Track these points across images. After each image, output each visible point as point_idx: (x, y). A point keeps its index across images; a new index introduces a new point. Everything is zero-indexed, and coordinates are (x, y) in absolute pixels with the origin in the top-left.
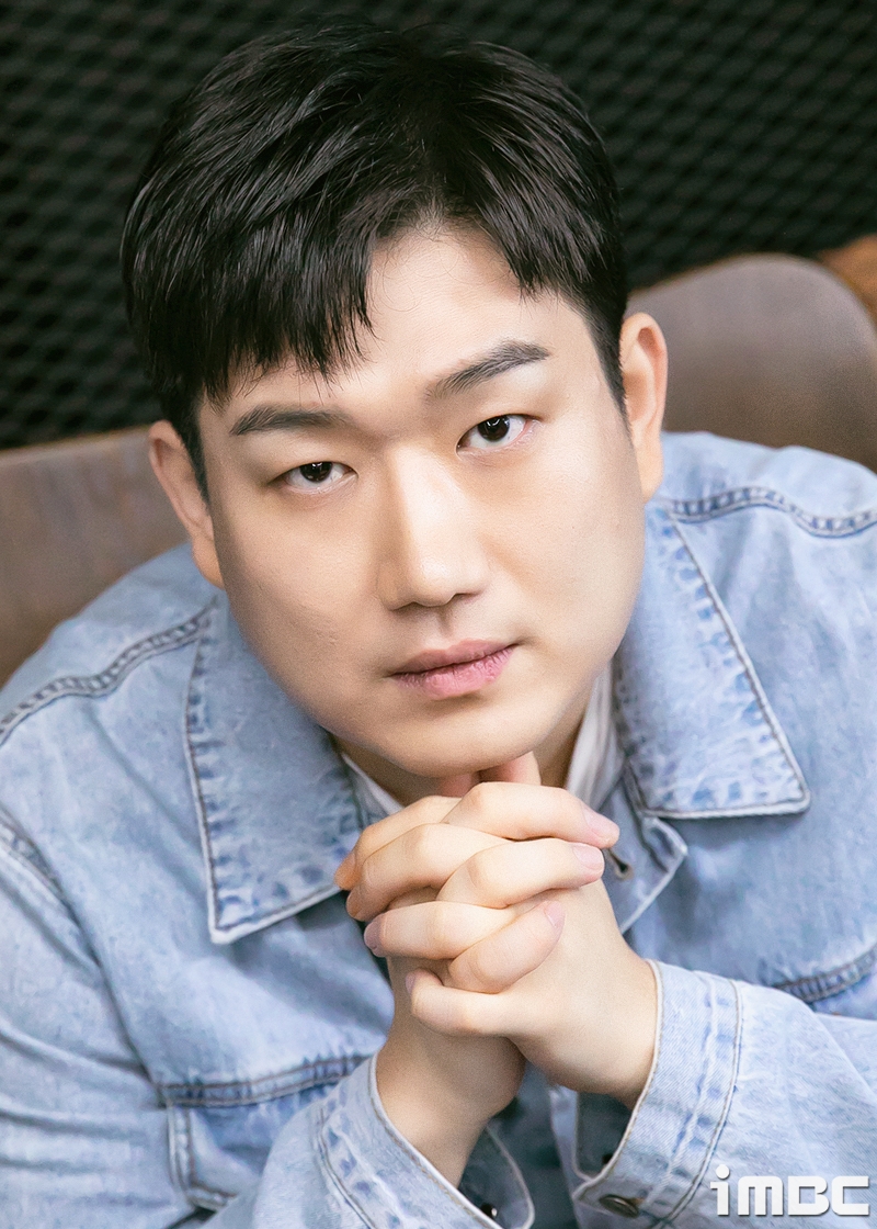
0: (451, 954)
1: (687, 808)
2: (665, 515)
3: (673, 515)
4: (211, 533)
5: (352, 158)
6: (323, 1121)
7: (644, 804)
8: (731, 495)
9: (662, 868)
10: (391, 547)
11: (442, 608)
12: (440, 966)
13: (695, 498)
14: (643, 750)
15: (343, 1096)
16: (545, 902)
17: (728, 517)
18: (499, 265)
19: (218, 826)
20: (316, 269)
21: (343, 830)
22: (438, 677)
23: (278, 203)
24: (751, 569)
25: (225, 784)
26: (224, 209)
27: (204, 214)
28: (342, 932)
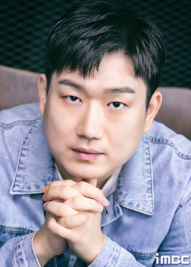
0: (61, 216)
1: (126, 205)
2: (147, 139)
3: (149, 139)
4: (45, 103)
5: (108, 32)
6: (18, 242)
7: (117, 200)
8: (163, 140)
9: (115, 216)
10: (83, 121)
11: (89, 140)
12: (58, 218)
13: (155, 137)
14: (121, 188)
15: (25, 238)
16: (87, 213)
17: (161, 144)
18: (132, 69)
19: (21, 168)
20: (91, 53)
21: (48, 180)
22: (82, 154)
23: (88, 36)
24: (161, 158)
25: (26, 159)
26: (76, 32)
27: (71, 32)
28: (39, 202)
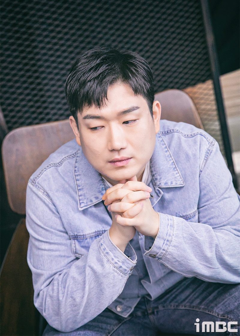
0: (123, 212)
1: (163, 186)
2: (159, 134)
3: (160, 134)
4: (79, 136)
5: (105, 70)
6: (100, 241)
7: (156, 185)
8: (170, 130)
9: (159, 196)
10: (110, 139)
11: (119, 151)
12: (121, 214)
13: (164, 131)
14: (155, 175)
15: (103, 237)
16: (140, 202)
17: (170, 134)
18: (131, 90)
19: (80, 189)
20: (99, 89)
21: (102, 190)
22: (117, 163)
23: (92, 78)
24: (174, 143)
25: (81, 182)
26: (82, 79)
27: (79, 79)
28: (102, 208)
